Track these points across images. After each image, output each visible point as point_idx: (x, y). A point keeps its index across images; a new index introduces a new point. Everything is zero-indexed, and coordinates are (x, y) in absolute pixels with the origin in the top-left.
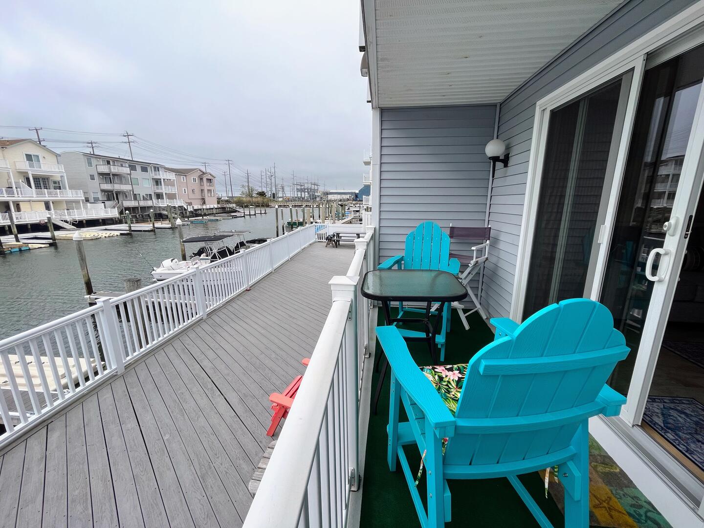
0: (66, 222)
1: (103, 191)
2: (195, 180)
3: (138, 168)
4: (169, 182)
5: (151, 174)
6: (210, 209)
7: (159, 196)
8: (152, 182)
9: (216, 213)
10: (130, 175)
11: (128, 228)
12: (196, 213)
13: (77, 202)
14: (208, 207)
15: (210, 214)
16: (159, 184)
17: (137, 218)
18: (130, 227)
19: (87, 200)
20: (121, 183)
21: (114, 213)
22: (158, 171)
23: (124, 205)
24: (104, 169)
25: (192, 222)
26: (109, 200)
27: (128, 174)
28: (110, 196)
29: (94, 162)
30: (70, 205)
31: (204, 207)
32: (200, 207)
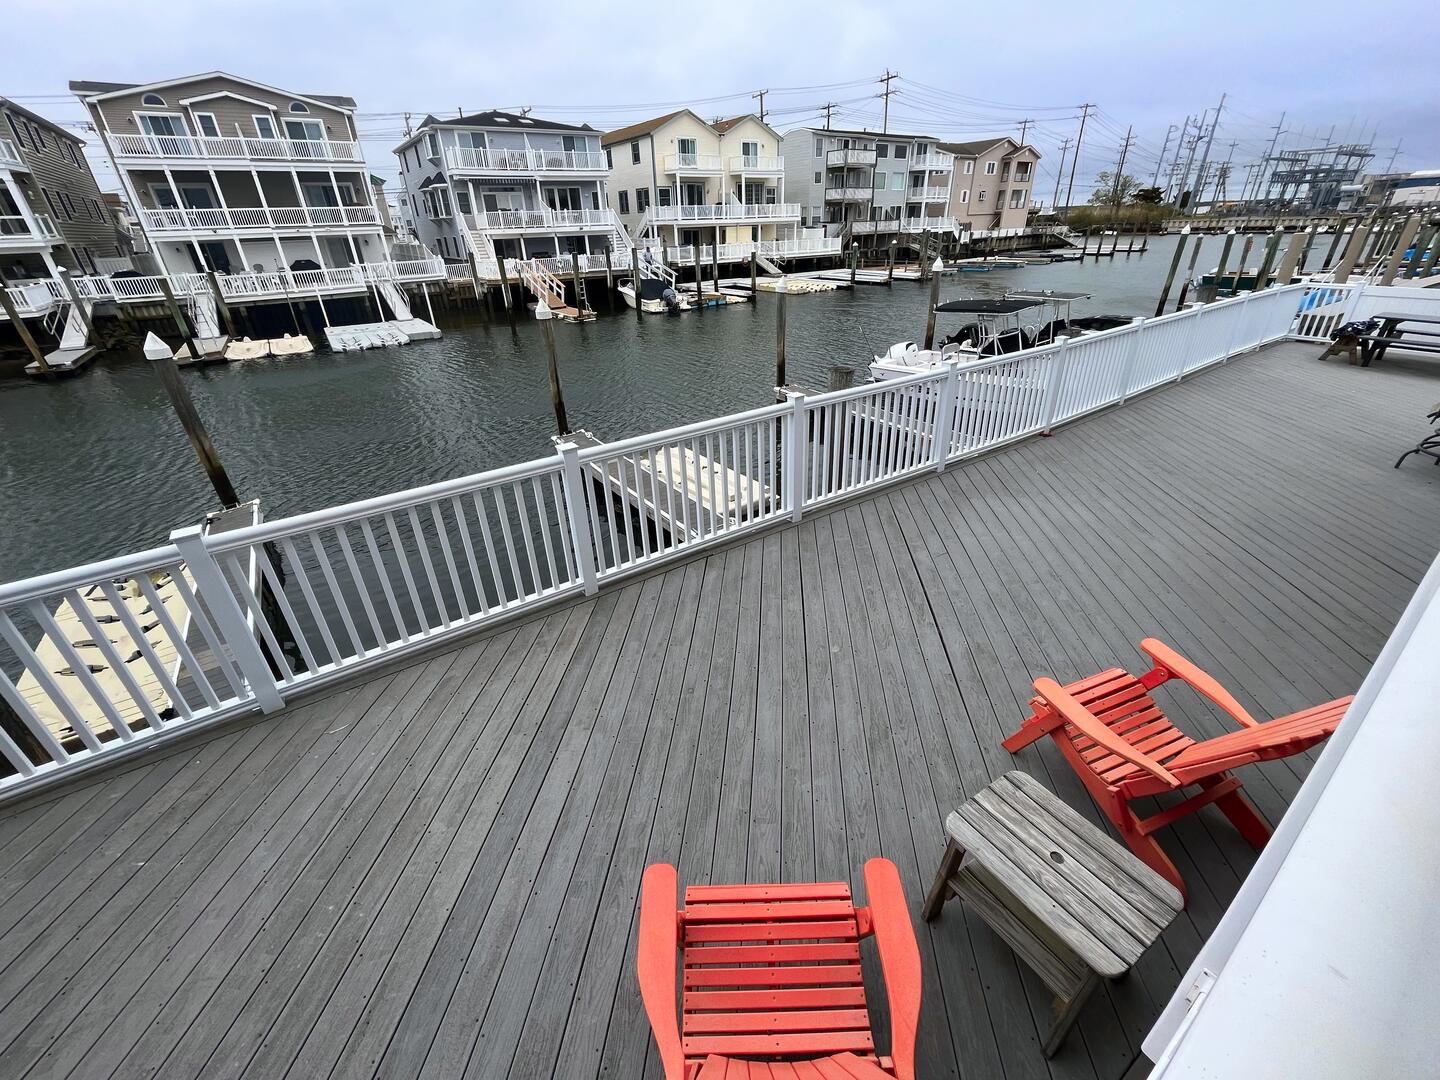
0: (772, 261)
1: (828, 203)
2: (991, 168)
3: (891, 150)
4: (939, 178)
5: (912, 162)
6: (1006, 238)
7: (913, 210)
8: (906, 180)
9: (1017, 250)
10: (874, 166)
11: (849, 277)
12: (975, 248)
13: (790, 226)
14: (1003, 234)
15: (1003, 251)
16: (920, 183)
17: (868, 258)
18: (853, 274)
19: (804, 222)
20: (857, 187)
21: (834, 247)
22: (925, 153)
23: (853, 230)
24: (836, 159)
25: (961, 268)
26: (833, 221)
27: (872, 166)
28: (838, 212)
29: (826, 145)
30: (783, 230)
31: (995, 234)
32: (985, 234)
